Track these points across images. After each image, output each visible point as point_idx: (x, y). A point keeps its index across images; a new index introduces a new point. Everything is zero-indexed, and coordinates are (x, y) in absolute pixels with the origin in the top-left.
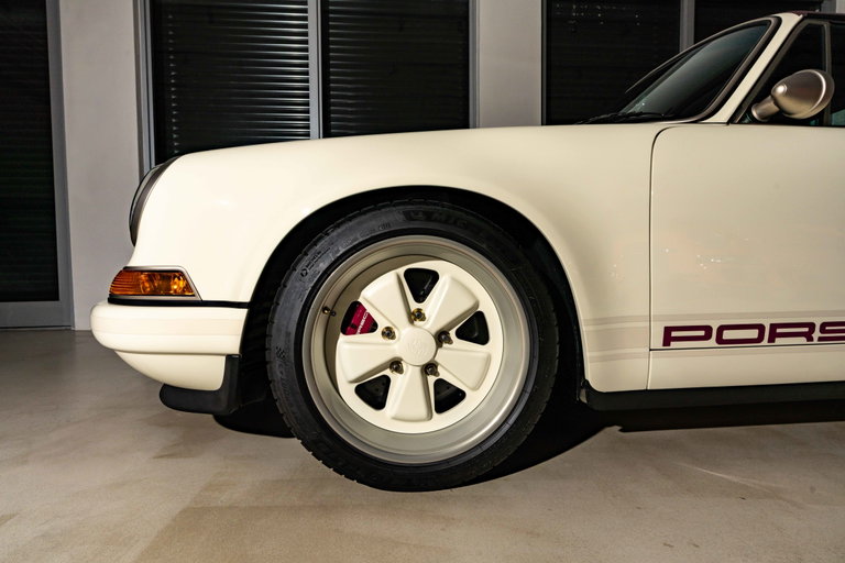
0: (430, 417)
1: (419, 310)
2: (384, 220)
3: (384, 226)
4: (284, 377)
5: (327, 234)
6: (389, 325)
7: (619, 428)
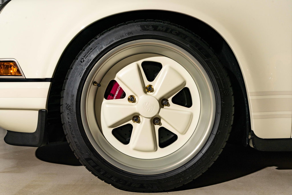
0: (156, 149)
1: (150, 86)
2: (129, 30)
3: (129, 34)
4: (70, 121)
5: (96, 39)
6: (132, 94)
7: (276, 167)
